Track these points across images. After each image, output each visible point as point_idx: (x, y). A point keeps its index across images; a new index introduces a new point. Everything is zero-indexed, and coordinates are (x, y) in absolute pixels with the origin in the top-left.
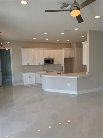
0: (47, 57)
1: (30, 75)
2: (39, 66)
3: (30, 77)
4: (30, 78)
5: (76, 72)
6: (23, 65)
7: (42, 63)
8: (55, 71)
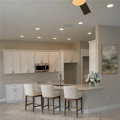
0: (39, 62)
1: (15, 88)
2: (28, 74)
3: (15, 90)
4: (16, 92)
5: (80, 84)
6: (5, 73)
7: (33, 70)
8: (50, 82)
